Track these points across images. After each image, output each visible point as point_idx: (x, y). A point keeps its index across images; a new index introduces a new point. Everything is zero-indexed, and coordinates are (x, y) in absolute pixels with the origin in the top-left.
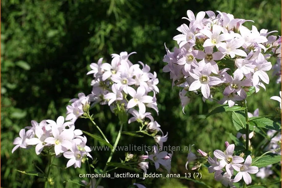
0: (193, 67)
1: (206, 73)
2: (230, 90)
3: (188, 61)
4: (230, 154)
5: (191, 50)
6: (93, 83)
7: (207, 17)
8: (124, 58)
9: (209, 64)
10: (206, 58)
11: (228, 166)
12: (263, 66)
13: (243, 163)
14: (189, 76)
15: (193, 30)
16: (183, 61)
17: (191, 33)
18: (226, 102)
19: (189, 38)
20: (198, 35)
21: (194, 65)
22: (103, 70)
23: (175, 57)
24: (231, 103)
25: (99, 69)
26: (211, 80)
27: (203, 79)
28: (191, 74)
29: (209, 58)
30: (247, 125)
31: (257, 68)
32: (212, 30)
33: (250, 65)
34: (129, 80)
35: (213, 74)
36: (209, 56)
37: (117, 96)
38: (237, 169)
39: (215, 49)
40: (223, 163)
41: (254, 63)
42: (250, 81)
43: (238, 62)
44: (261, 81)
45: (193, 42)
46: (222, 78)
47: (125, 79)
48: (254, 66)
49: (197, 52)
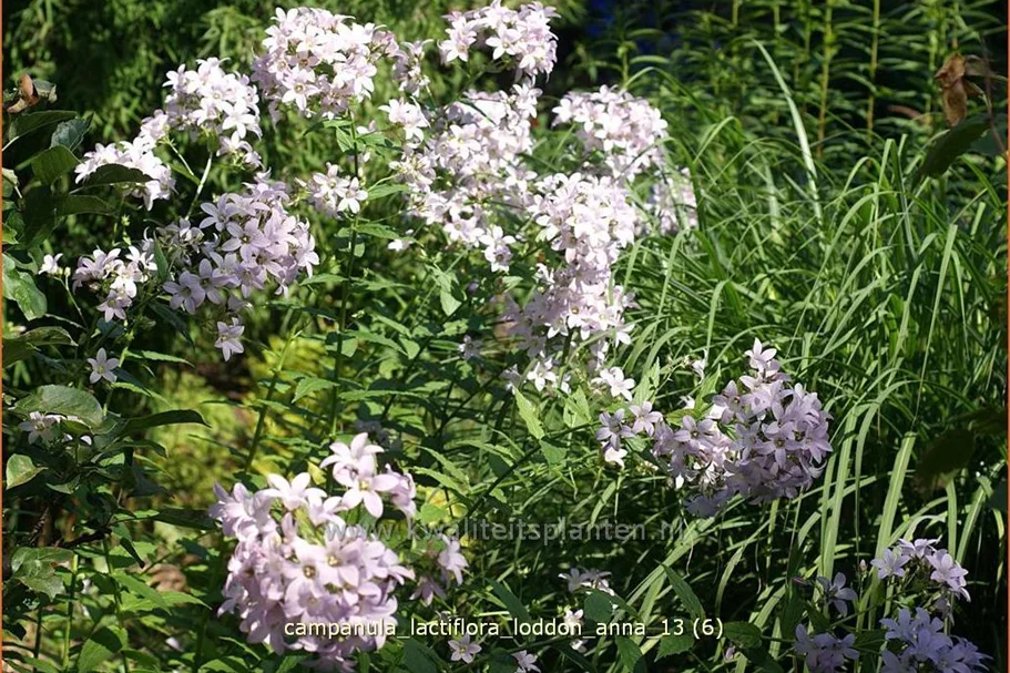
0: (285, 75)
1: (301, 81)
2: (329, 100)
3: (281, 68)
4: (332, 176)
5: (282, 56)
6: (169, 99)
7: (300, 14)
8: (214, 65)
9: (304, 71)
10: (300, 64)
11: (331, 192)
12: (366, 71)
13: (348, 187)
14: (281, 85)
15: (284, 32)
16: (273, 69)
17: (282, 36)
18: (324, 115)
19: (280, 42)
20: (289, 38)
21: (287, 73)
22: (185, 81)
23: (264, 63)
24: (331, 115)
25: (180, 80)
26: (308, 89)
27: (298, 89)
28: (284, 83)
29: (304, 63)
30: (355, 144)
31: (359, 74)
32: (305, 32)
33: (351, 70)
34: (224, 94)
35: (308, 82)
36: (304, 61)
37: (209, 114)
38: (342, 195)
39: (310, 54)
40: (325, 189)
41: (355, 68)
42: (352, 89)
43: (337, 67)
44: (363, 87)
45: (285, 46)
46: (319, 87)
47: (218, 92)
48: (356, 71)
49: (289, 57)
